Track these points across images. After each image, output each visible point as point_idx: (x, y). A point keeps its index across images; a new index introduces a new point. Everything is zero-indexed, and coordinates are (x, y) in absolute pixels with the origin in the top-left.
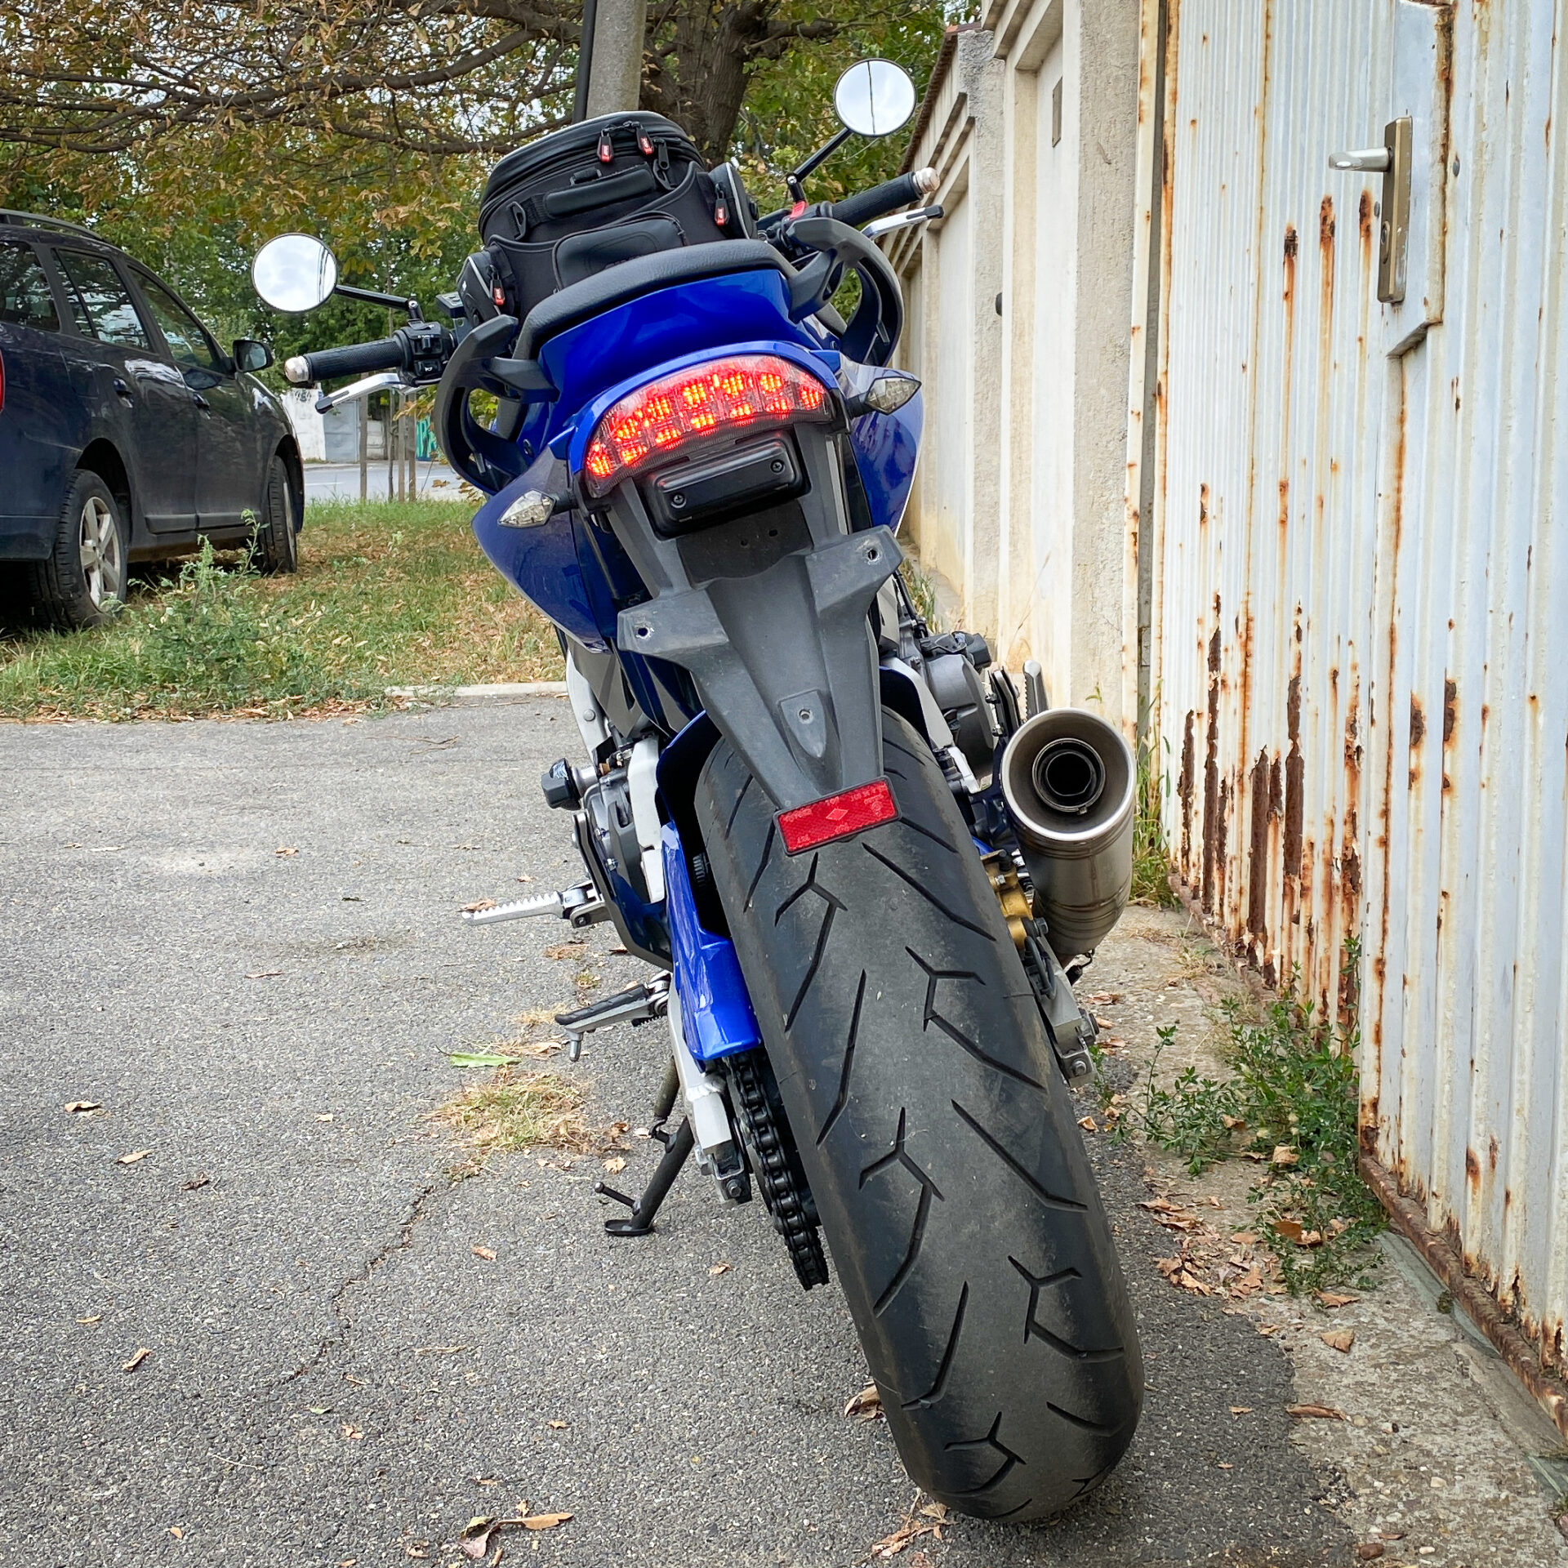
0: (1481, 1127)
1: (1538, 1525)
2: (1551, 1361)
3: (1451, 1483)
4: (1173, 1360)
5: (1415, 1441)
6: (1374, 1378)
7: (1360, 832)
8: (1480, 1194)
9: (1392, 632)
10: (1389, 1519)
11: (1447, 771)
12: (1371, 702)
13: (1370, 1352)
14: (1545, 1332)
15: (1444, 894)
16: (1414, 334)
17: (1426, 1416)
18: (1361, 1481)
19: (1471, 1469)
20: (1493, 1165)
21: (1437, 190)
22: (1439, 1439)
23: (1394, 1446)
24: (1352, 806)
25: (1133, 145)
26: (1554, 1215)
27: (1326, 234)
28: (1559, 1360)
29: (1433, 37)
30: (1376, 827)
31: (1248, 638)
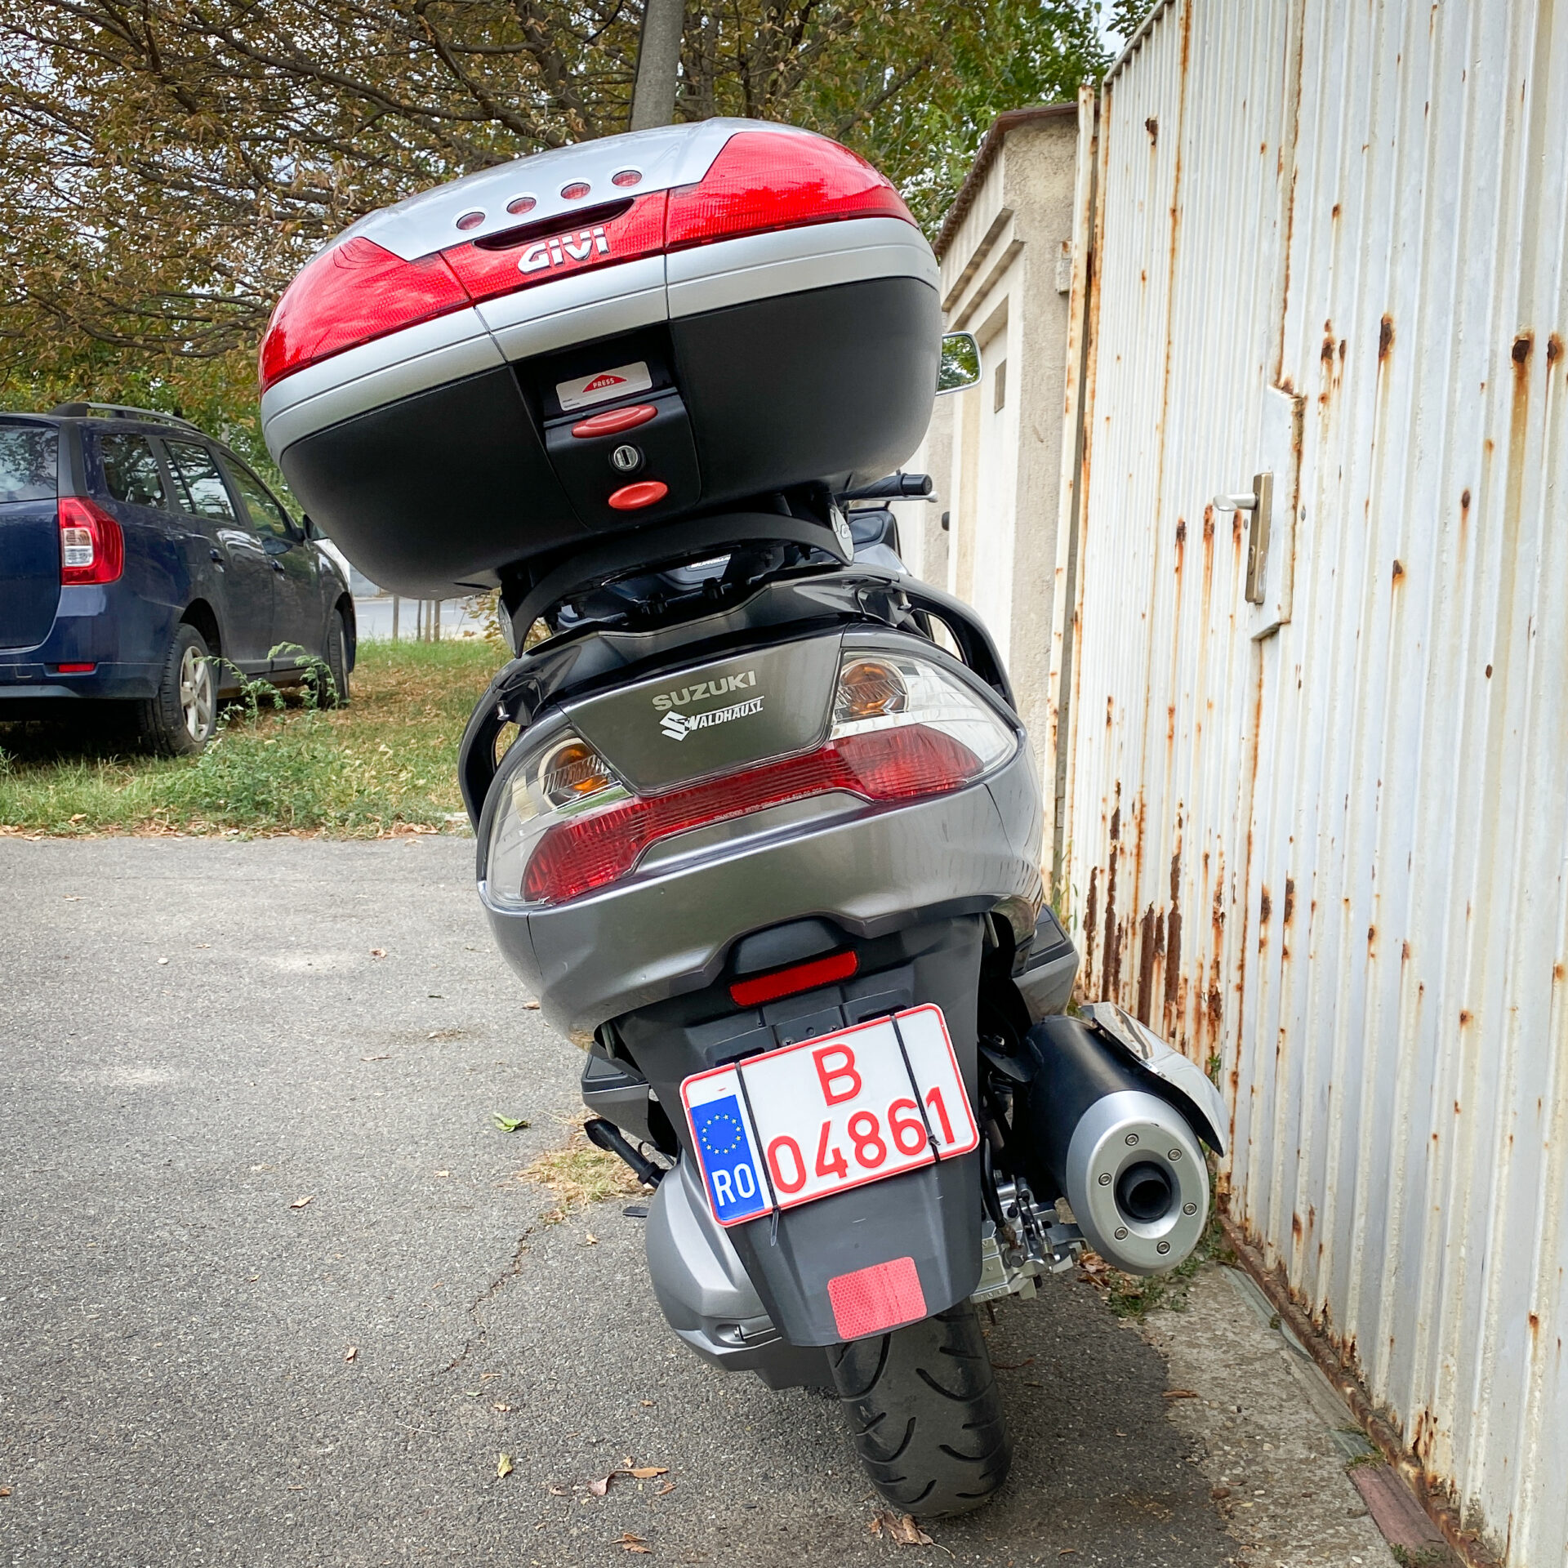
0: (1304, 1198)
1: (1335, 1476)
2: (1347, 1364)
3: (1277, 1447)
5: (1253, 1418)
6: (1225, 1375)
7: (1222, 975)
8: (1302, 1244)
9: (1249, 837)
10: (1234, 1472)
11: (1286, 943)
12: (1234, 887)
14: (1344, 1342)
15: (1282, 1030)
16: (1270, 628)
17: (1260, 1401)
18: (1215, 1446)
19: (1291, 1438)
20: (1311, 1224)
21: (1289, 529)
22: (1269, 1417)
23: (1238, 1422)
24: (1217, 955)
25: (1060, 429)
26: (1353, 1262)
27: (1209, 532)
28: (1354, 1362)
29: (1290, 420)
30: (1235, 978)
31: (1142, 819)
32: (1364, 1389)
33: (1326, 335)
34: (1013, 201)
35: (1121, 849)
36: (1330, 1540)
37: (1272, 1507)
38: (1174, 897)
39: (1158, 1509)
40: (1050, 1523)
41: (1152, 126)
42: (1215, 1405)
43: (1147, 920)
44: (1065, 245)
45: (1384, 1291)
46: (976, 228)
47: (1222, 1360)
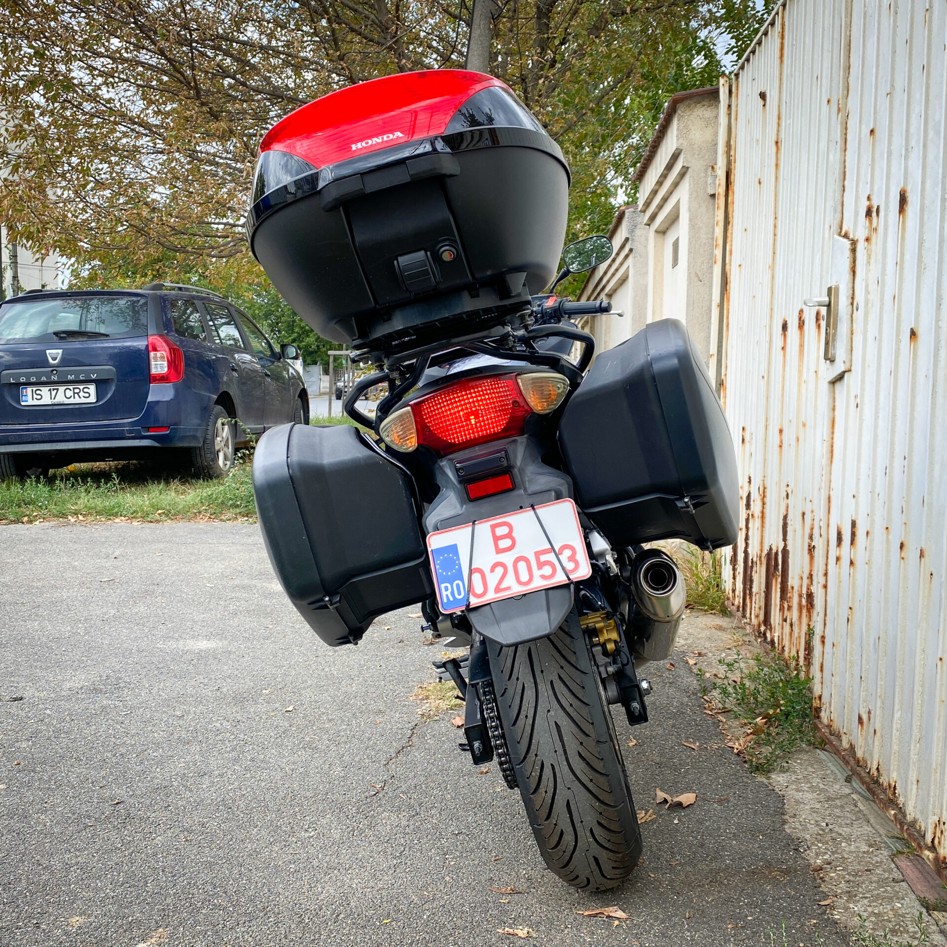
0: (865, 704)
1: (885, 861)
2: (891, 797)
3: (850, 845)
4: (735, 797)
5: (835, 830)
6: (818, 806)
7: (815, 582)
8: (864, 731)
9: (829, 498)
10: (825, 857)
11: (852, 557)
12: (820, 527)
13: (817, 796)
14: (890, 785)
15: (850, 608)
16: (839, 375)
17: (840, 821)
18: (813, 844)
19: (858, 840)
20: (869, 719)
21: (849, 316)
22: (845, 829)
23: (826, 831)
24: (811, 571)
25: (712, 273)
26: (894, 738)
27: (801, 325)
28: (895, 797)
29: (848, 253)
30: (822, 580)
31: (764, 496)
32: (901, 811)
33: (868, 203)
34: (682, 144)
35: (752, 515)
36: (882, 894)
37: (847, 876)
38: (785, 540)
39: (779, 875)
40: (717, 881)
41: (763, 96)
42: (812, 822)
43: (769, 555)
44: (713, 168)
45: (912, 752)
46: (661, 161)
47: (817, 799)
